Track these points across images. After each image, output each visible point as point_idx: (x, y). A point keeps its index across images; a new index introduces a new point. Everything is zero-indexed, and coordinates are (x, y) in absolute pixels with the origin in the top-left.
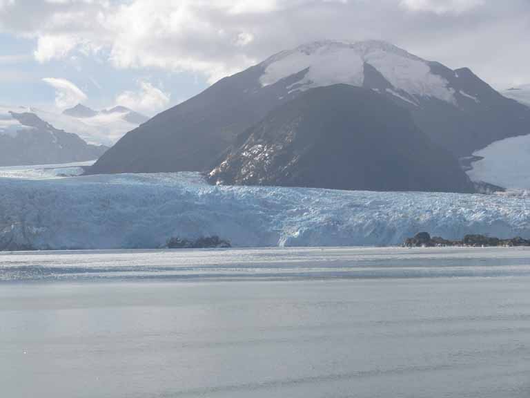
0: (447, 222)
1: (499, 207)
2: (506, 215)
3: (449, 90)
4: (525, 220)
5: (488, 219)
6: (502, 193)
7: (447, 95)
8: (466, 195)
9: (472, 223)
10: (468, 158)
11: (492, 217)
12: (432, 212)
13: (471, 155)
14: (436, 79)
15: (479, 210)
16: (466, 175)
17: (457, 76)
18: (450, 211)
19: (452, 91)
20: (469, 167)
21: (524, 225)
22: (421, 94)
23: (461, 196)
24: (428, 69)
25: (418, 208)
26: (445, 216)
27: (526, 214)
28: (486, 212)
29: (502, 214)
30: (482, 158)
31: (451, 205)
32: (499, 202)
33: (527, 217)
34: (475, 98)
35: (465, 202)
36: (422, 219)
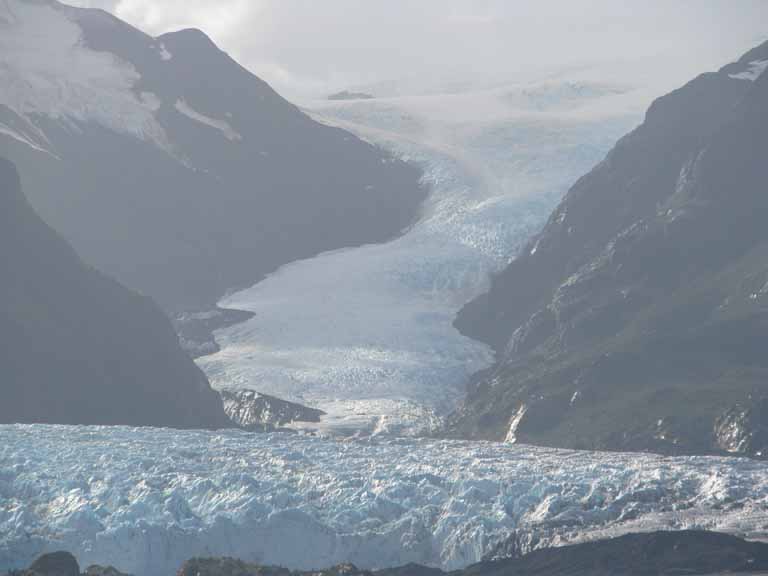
0: (132, 518)
1: (295, 470)
2: (314, 496)
3: (141, 100)
4: (371, 513)
5: (257, 510)
6: (311, 425)
7: (138, 117)
8: (195, 434)
9: (209, 521)
10: (205, 315)
11: (272, 502)
12: (86, 488)
13: (214, 306)
14: (101, 66)
15: (233, 481)
16: (197, 369)
17: (166, 55)
18: (142, 485)
19: (152, 103)
20: (207, 345)
21: (368, 526)
22: (54, 114)
23: (179, 439)
24: (74, 33)
25: (43, 477)
26: (126, 502)
27: (377, 491)
28: (254, 486)
29: (303, 493)
30: (251, 315)
31: (147, 466)
32: (296, 456)
33: (381, 501)
34: (224, 127)
35: (191, 456)
36: (54, 510)
